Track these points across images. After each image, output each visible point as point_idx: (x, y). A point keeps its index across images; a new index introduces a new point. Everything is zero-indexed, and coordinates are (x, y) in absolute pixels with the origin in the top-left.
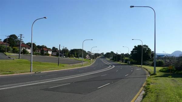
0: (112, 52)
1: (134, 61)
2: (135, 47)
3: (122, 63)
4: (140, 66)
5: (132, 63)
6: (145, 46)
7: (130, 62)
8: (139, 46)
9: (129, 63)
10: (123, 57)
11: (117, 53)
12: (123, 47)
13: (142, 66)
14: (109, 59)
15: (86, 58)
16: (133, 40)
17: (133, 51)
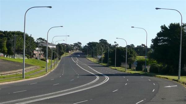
0: (103, 42)
2: (163, 27)
3: (128, 71)
4: (176, 78)
5: (155, 71)
7: (148, 68)
8: (173, 26)
9: (146, 70)
10: (130, 53)
11: (117, 43)
12: (132, 27)
13: (179, 79)
14: (95, 58)
15: (34, 56)
16: (157, 9)
17: (158, 38)
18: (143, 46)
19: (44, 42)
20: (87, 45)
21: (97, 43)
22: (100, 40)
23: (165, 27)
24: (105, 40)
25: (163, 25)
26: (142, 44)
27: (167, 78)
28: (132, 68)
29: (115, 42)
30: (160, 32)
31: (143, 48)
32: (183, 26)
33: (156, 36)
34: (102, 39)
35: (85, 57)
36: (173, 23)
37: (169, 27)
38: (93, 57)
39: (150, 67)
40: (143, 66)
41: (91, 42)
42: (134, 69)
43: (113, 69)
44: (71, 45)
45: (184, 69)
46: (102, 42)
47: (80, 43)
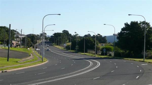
0: (66, 32)
1: (122, 51)
2: (126, 24)
6: (144, 23)
7: (113, 54)
8: (133, 23)
9: (110, 55)
10: (94, 42)
11: (77, 33)
12: (104, 24)
13: (144, 60)
14: (61, 46)
15: (13, 45)
16: (129, 15)
17: (123, 32)
18: (99, 36)
19: (16, 33)
20: (53, 35)
21: (61, 33)
22: (63, 31)
23: (128, 24)
24: (67, 31)
25: (126, 23)
26: (98, 34)
27: (134, 60)
28: (98, 54)
29: (75, 33)
30: (124, 27)
31: (99, 37)
32: (140, 23)
33: (121, 30)
34: (64, 30)
35: (52, 45)
36: (133, 21)
37: (131, 24)
38: (57, 45)
39: (114, 52)
40: (107, 52)
41: (56, 33)
42: (99, 54)
43: (83, 54)
44: (37, 35)
45: (142, 54)
46: (64, 32)
47: (46, 34)
